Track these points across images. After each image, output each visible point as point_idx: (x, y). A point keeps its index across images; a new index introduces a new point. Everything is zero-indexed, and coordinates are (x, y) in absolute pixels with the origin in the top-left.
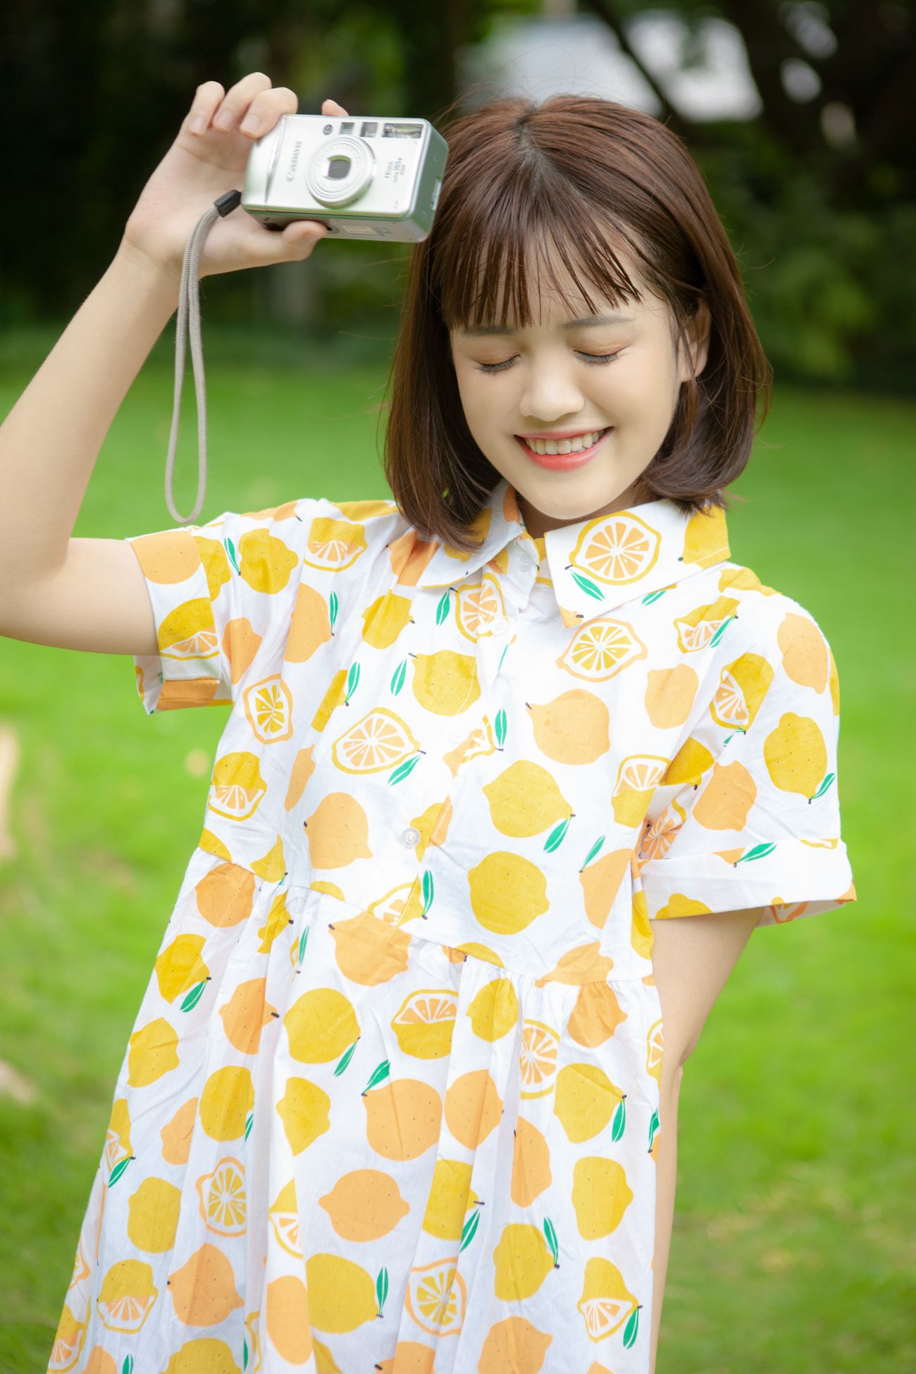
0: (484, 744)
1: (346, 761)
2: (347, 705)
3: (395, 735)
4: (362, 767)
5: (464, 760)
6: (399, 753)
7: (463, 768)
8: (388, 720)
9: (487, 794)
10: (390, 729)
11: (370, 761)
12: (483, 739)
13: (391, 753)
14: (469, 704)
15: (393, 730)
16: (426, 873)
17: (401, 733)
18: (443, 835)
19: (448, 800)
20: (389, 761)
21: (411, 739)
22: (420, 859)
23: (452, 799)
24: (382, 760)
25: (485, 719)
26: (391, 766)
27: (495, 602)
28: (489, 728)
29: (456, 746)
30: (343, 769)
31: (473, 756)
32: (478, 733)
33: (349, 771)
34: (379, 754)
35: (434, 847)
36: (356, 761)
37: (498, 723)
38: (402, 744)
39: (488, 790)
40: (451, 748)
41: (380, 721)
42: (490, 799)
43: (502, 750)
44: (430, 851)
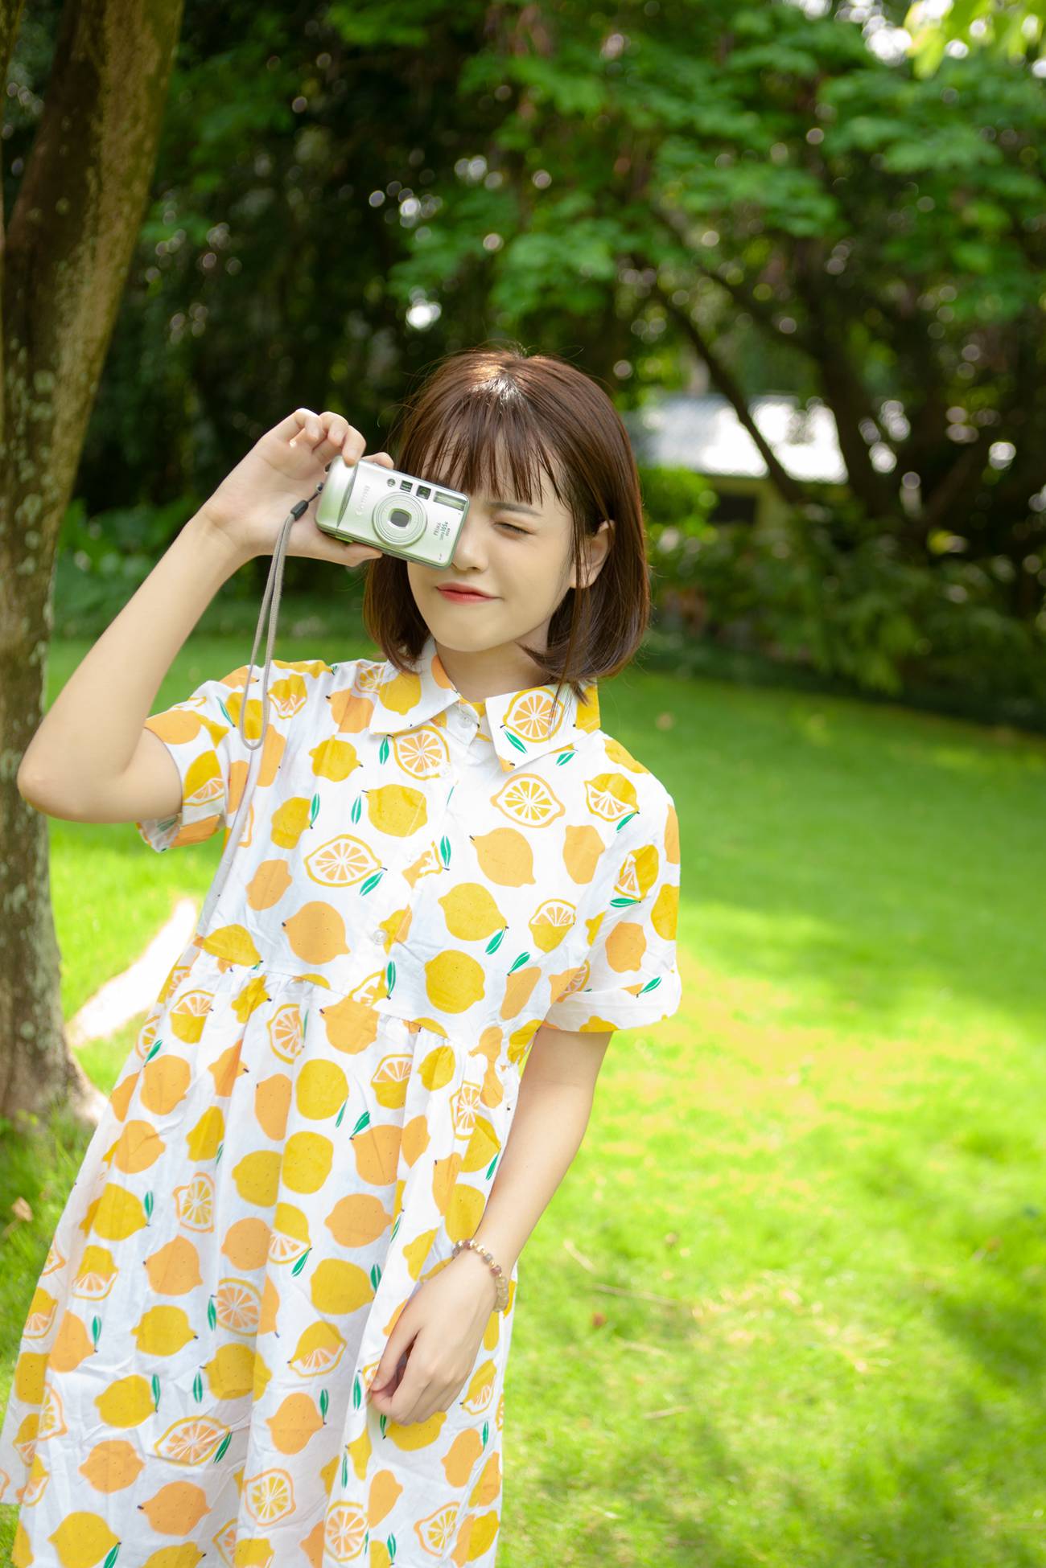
0: (433, 864)
1: (323, 877)
2: (312, 828)
3: (360, 855)
4: (336, 881)
5: (420, 876)
6: (365, 869)
7: (419, 882)
8: (353, 844)
9: (442, 905)
10: (355, 851)
11: (343, 876)
12: (432, 858)
13: (360, 869)
14: (415, 829)
15: (358, 851)
16: (390, 964)
17: (364, 852)
18: (405, 934)
19: (408, 907)
20: (359, 875)
21: (373, 857)
22: (387, 953)
23: (412, 907)
24: (353, 875)
25: (433, 844)
26: (361, 879)
27: (439, 751)
28: (436, 851)
29: (411, 864)
30: (319, 882)
31: (427, 873)
32: (428, 854)
33: (325, 884)
34: (350, 872)
35: (398, 943)
36: (331, 876)
37: (443, 847)
38: (366, 861)
39: (443, 901)
40: (409, 865)
41: (347, 846)
42: (445, 909)
43: (448, 870)
44: (395, 946)
